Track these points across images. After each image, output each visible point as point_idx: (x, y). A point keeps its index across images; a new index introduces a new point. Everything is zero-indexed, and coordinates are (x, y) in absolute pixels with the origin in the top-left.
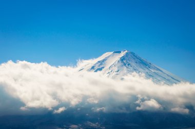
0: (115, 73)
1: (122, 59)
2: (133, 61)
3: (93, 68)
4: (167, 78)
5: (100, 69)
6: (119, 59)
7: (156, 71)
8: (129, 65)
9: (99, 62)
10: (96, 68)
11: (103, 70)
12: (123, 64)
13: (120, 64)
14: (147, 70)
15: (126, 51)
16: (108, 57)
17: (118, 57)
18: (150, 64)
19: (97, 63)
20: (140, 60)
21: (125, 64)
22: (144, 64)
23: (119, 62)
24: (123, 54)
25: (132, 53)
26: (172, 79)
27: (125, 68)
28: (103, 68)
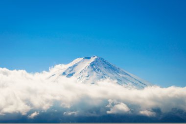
0: (85, 78)
1: (92, 65)
2: (103, 66)
3: (64, 73)
4: (135, 82)
5: (71, 75)
6: (89, 64)
7: (124, 76)
8: (98, 70)
9: (70, 67)
10: (67, 73)
11: (74, 75)
12: (92, 69)
13: (90, 69)
14: (115, 75)
15: (96, 57)
16: (79, 63)
17: (88, 63)
18: (119, 69)
19: (68, 69)
20: (109, 65)
21: (95, 70)
22: (112, 68)
23: (89, 67)
24: (92, 60)
25: (101, 59)
26: (139, 83)
27: (95, 73)
28: (74, 73)
